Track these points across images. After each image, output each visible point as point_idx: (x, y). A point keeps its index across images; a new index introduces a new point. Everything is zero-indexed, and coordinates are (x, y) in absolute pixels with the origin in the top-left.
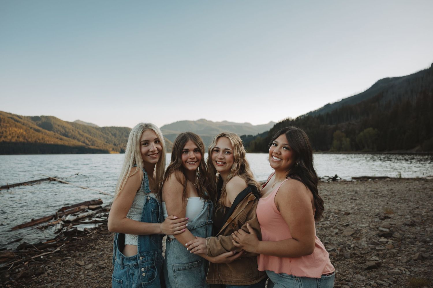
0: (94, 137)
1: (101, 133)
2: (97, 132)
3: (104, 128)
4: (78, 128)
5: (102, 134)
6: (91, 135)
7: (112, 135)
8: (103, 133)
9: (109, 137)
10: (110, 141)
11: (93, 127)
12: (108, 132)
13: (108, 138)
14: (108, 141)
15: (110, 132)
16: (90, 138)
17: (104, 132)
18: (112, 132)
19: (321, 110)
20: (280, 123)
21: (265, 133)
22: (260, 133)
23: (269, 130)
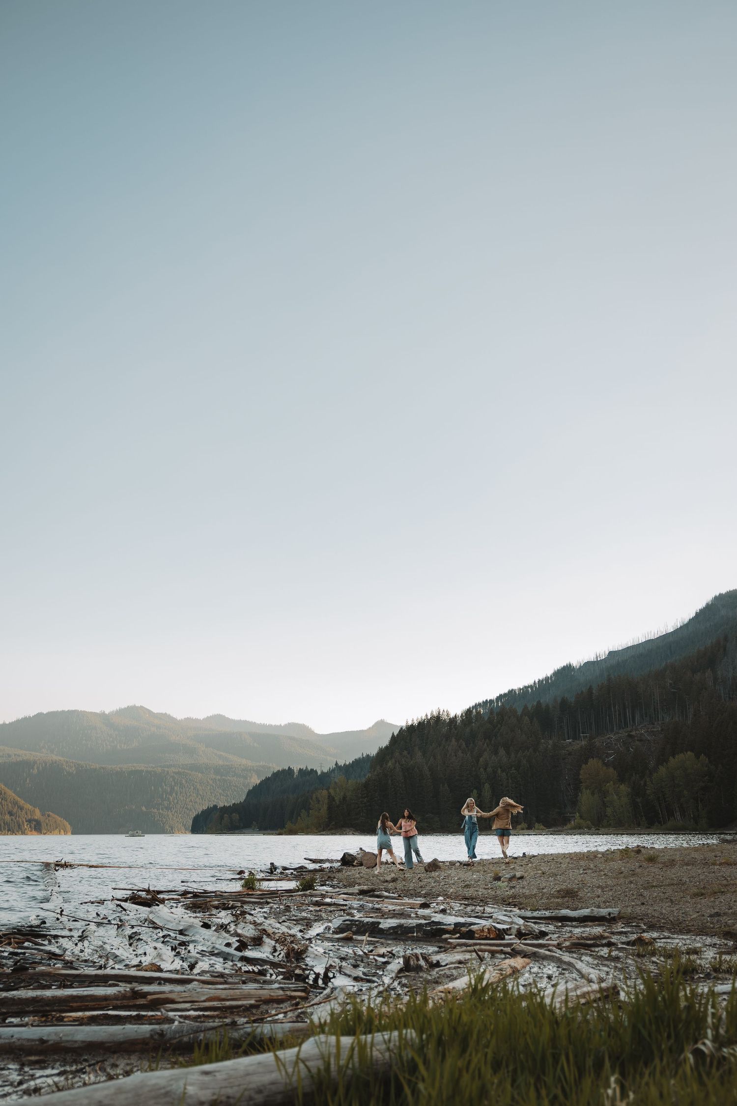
19: (543, 685)
20: (411, 729)
21: (358, 763)
22: (341, 763)
23: (373, 752)
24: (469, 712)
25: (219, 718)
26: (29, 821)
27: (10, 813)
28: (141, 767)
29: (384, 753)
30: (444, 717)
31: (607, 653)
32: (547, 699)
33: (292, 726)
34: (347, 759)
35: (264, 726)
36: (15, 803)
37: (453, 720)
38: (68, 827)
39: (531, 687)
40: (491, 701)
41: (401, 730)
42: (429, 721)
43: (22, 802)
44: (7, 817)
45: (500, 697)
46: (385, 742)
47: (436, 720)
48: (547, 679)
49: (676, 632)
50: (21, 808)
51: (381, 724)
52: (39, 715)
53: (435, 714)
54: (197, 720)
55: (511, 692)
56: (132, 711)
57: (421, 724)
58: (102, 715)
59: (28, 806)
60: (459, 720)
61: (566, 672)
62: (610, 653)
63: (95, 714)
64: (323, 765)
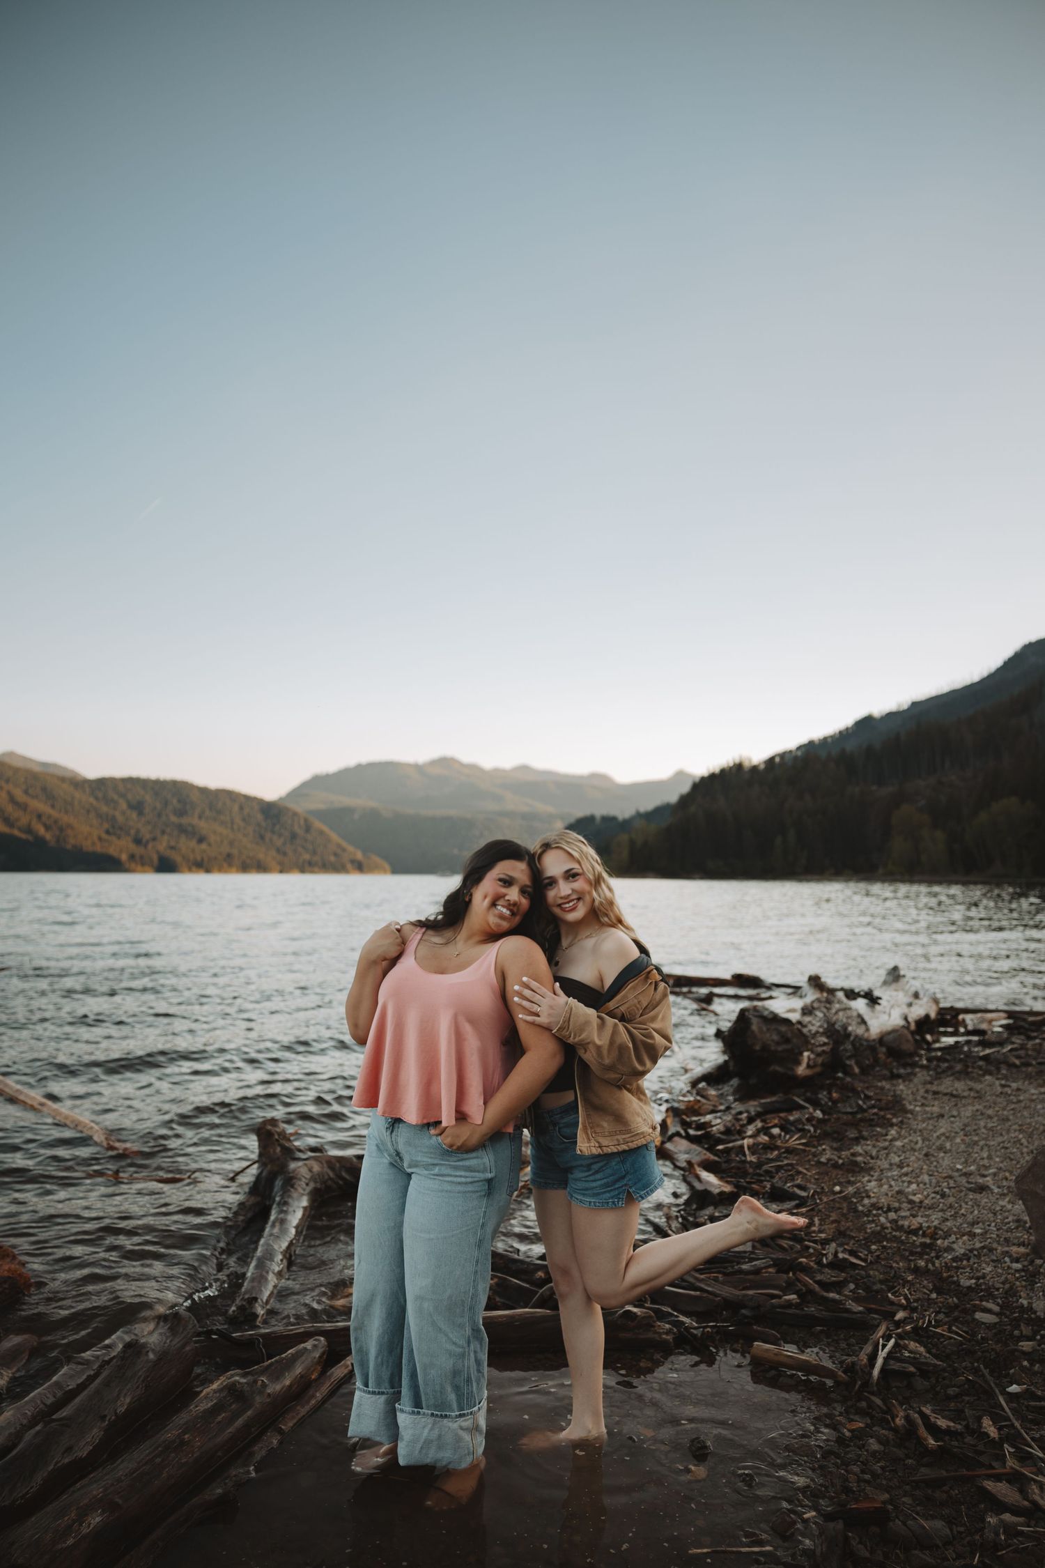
0: (66, 812)
1: (92, 800)
2: (77, 795)
3: (102, 783)
4: (8, 781)
5: (94, 802)
6: (53, 806)
7: (131, 806)
8: (97, 798)
9: (117, 814)
10: (121, 828)
11: (63, 779)
12: (116, 797)
13: (114, 818)
14: (113, 827)
15: (123, 796)
16: (50, 817)
17: (100, 795)
18: (130, 797)
19: (844, 735)
20: (713, 777)
21: (659, 811)
22: (642, 810)
23: (673, 798)
24: (771, 760)
25: (524, 768)
26: (352, 861)
27: (335, 854)
28: (453, 812)
29: (685, 800)
30: (747, 764)
31: (910, 703)
32: (850, 746)
33: (594, 776)
34: (648, 805)
35: (567, 776)
36: (339, 846)
37: (754, 769)
38: (387, 866)
39: (831, 737)
40: (791, 751)
41: (703, 779)
42: (731, 768)
43: (344, 844)
44: (332, 858)
45: (799, 748)
46: (686, 788)
47: (739, 767)
48: (847, 729)
49: (983, 682)
50: (344, 850)
51: (680, 774)
52: (359, 767)
53: (737, 761)
54: (504, 771)
55: (811, 743)
56: (445, 762)
57: (723, 771)
58: (417, 767)
59: (351, 848)
60: (762, 767)
61: (866, 723)
62: (914, 704)
63: (409, 765)
64: (624, 811)
